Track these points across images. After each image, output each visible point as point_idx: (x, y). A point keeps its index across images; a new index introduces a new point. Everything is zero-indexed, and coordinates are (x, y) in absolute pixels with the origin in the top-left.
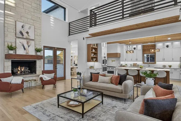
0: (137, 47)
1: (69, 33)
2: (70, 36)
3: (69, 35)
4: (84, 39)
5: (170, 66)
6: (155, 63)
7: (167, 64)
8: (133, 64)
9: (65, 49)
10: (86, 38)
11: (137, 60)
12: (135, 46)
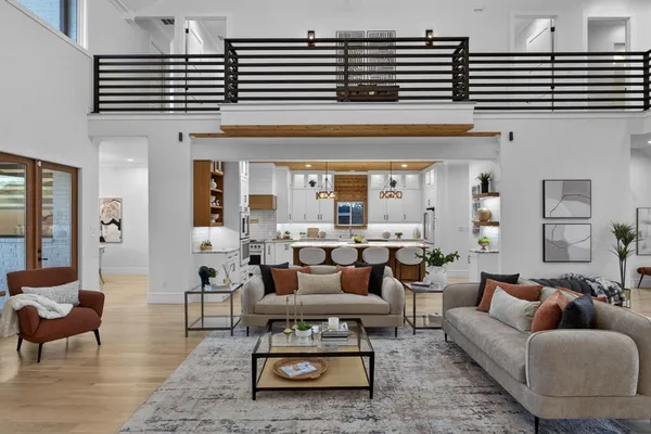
0: (320, 178)
1: (97, 102)
2: (96, 117)
3: (97, 110)
4: (181, 139)
5: (399, 235)
6: (365, 227)
7: (392, 228)
8: (306, 232)
9: (76, 170)
10: (191, 135)
11: (320, 218)
12: (313, 177)
